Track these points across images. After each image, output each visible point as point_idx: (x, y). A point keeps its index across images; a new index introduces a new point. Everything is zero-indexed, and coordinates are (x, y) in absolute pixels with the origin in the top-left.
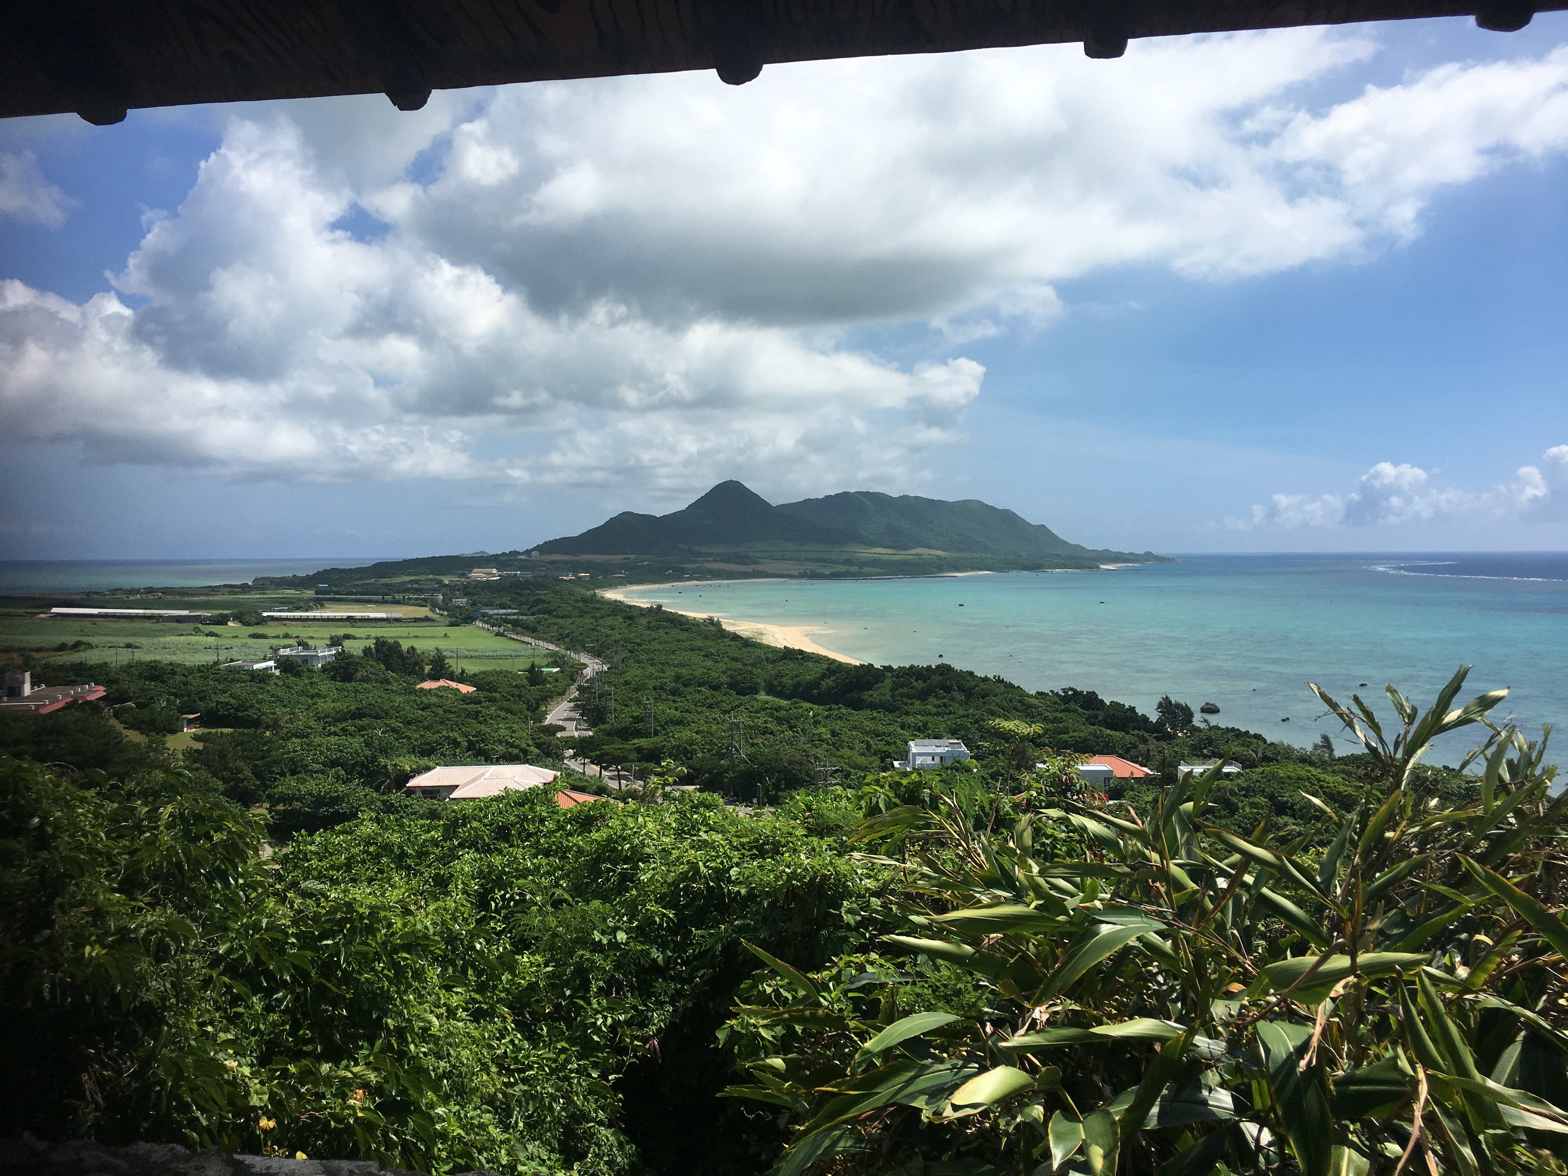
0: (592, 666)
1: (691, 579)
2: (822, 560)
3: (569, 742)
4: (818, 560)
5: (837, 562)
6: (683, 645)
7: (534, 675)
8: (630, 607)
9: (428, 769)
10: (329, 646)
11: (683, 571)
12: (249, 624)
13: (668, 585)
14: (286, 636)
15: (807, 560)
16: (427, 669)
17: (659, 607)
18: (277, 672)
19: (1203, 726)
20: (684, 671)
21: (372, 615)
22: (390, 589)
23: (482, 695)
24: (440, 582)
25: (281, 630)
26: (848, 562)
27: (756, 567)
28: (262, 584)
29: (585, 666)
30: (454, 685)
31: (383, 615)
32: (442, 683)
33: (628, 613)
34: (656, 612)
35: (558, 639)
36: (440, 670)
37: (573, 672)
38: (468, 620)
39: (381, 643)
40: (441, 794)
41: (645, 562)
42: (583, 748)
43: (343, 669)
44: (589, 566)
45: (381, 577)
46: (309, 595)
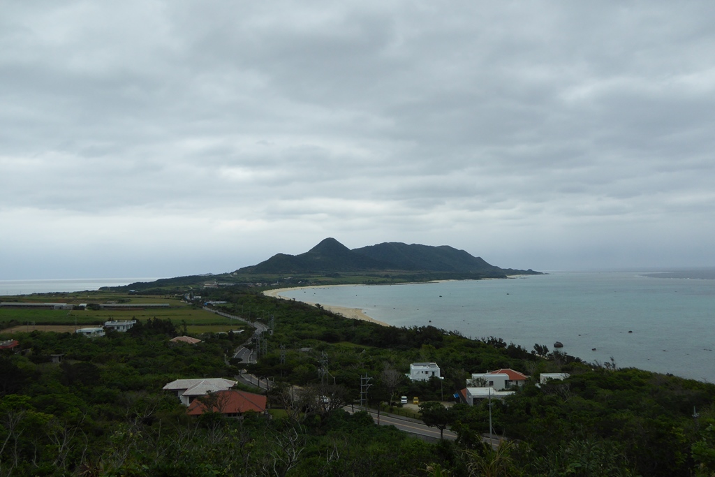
0: (260, 328)
1: (310, 284)
3: (244, 366)
6: (304, 318)
7: (230, 334)
8: (279, 299)
9: (173, 380)
10: (131, 320)
11: (307, 281)
16: (177, 331)
17: (294, 299)
21: (155, 304)
22: (163, 293)
23: (204, 344)
24: (189, 288)
27: (341, 279)
28: (103, 290)
29: (256, 328)
30: (189, 339)
31: (159, 305)
32: (185, 338)
33: (279, 304)
34: (293, 301)
35: (244, 315)
36: (184, 331)
37: (250, 332)
38: (202, 306)
39: (155, 319)
40: (179, 393)
41: (288, 277)
42: (252, 369)
43: (136, 330)
44: (262, 281)
45: (161, 286)
46: (125, 295)
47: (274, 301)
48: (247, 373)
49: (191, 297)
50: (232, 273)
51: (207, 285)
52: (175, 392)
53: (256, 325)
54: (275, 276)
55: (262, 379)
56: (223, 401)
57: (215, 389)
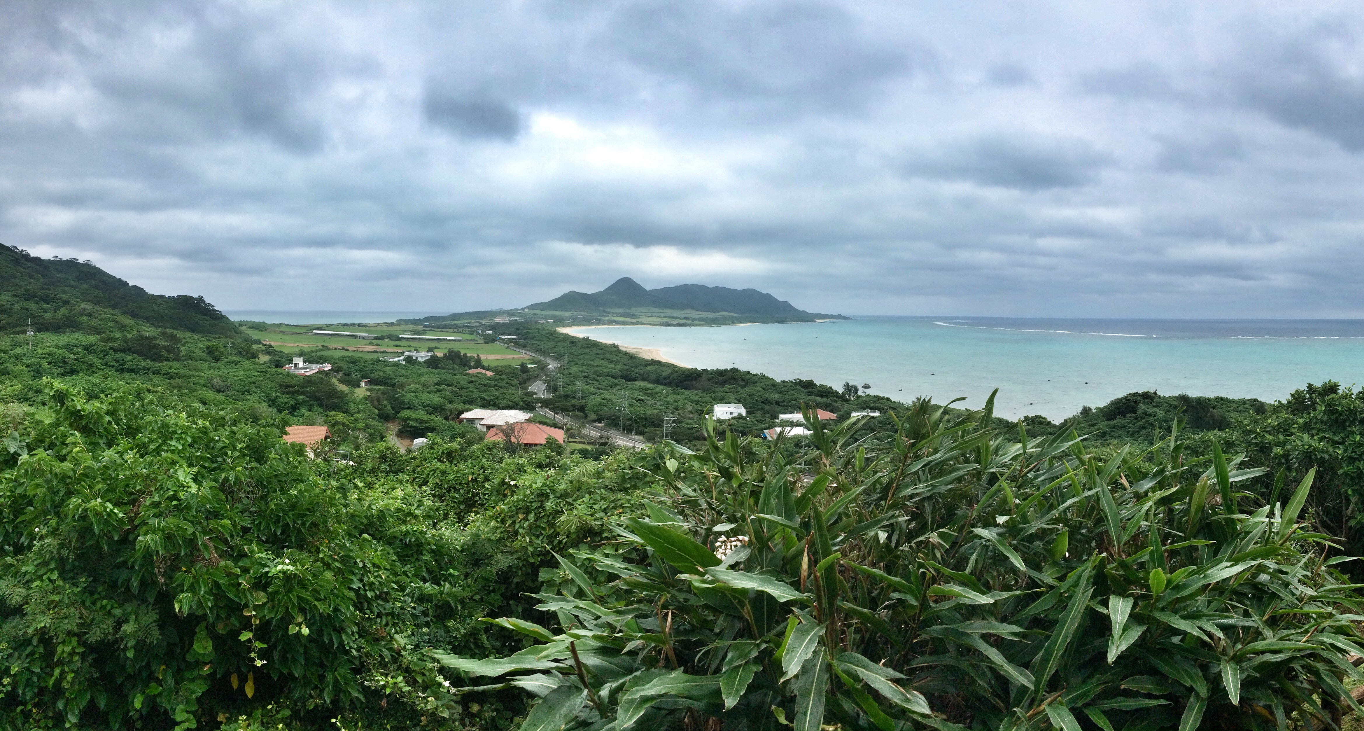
0: (552, 365)
1: (605, 324)
2: (673, 317)
3: (539, 400)
4: (669, 317)
5: (680, 318)
6: (599, 356)
7: (524, 368)
8: (573, 337)
9: (470, 410)
10: (428, 351)
11: (600, 320)
12: (393, 340)
13: (593, 327)
14: (409, 346)
15: (665, 317)
16: (472, 364)
17: (588, 337)
18: (404, 363)
19: (863, 395)
20: (599, 369)
21: (448, 338)
22: (456, 327)
23: (498, 377)
24: (480, 323)
25: (406, 343)
26: (686, 318)
27: (639, 320)
28: (399, 322)
29: (549, 364)
30: (484, 371)
31: (453, 338)
32: (480, 370)
33: (573, 341)
34: (587, 339)
35: (538, 351)
36: (479, 364)
37: (542, 367)
38: (494, 341)
39: (451, 352)
40: (476, 421)
41: (582, 315)
42: (546, 403)
43: (433, 363)
44: (553, 317)
45: (453, 320)
46: (420, 328)
47: (566, 337)
48: (542, 407)
49: (483, 331)
50: (523, 309)
51: (498, 320)
52: (472, 421)
53: (548, 360)
54: (568, 314)
55: (557, 414)
56: (521, 432)
57: (512, 421)
